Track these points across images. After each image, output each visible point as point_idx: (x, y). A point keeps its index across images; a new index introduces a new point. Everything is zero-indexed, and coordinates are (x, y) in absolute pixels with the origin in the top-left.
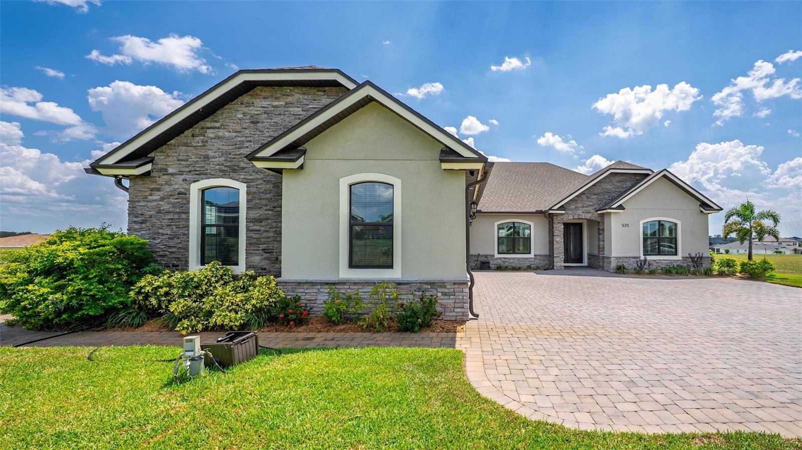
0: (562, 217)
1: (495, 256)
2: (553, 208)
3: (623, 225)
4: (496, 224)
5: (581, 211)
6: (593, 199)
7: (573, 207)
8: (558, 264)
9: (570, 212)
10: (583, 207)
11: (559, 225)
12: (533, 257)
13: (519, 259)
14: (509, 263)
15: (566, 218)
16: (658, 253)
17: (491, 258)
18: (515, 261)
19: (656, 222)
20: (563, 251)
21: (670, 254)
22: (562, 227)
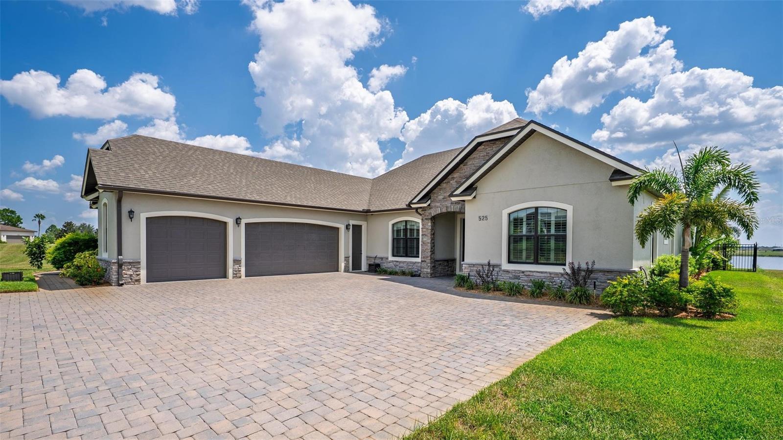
0: (429, 211)
1: (389, 259)
2: (413, 202)
3: (479, 217)
4: (391, 223)
7: (440, 197)
8: (425, 270)
9: (438, 204)
11: (427, 221)
12: (420, 261)
13: (408, 262)
14: (400, 267)
15: (434, 212)
16: (534, 261)
17: (384, 261)
18: (404, 265)
19: (533, 210)
20: (430, 254)
21: (555, 262)
22: (430, 224)
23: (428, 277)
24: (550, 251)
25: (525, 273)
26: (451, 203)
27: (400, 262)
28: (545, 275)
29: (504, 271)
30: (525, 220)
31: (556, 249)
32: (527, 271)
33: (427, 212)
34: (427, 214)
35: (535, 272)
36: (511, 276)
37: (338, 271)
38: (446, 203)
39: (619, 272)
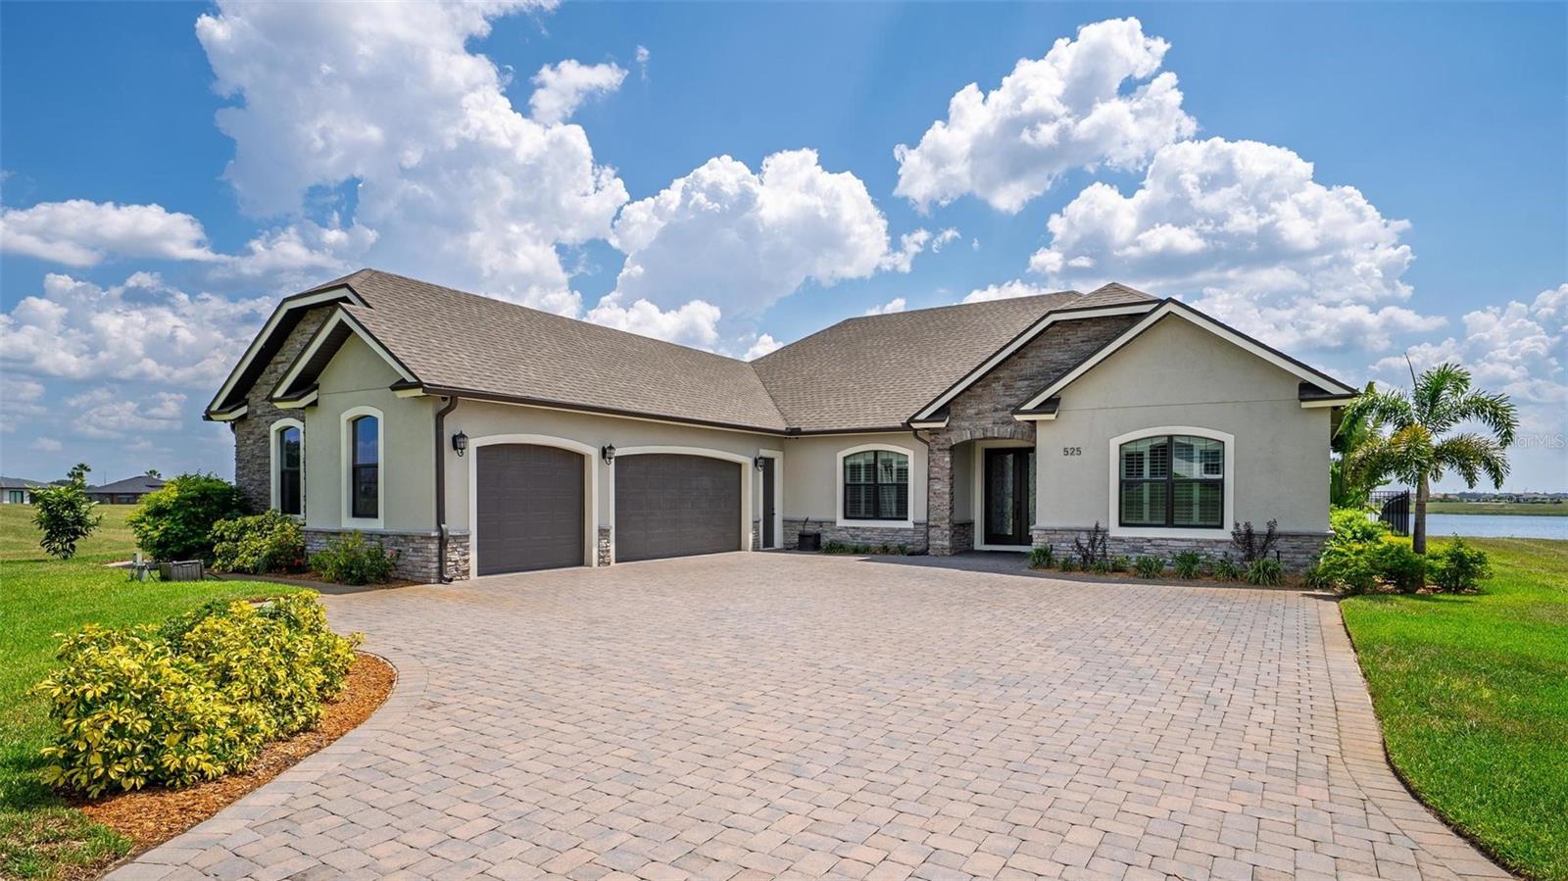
0: (946, 436)
1: (838, 525)
2: (917, 418)
3: (1065, 450)
4: (841, 455)
5: (991, 420)
6: (1019, 389)
7: (971, 411)
8: (933, 542)
9: (967, 424)
10: (996, 410)
11: (940, 454)
12: (912, 526)
13: (882, 529)
14: (863, 539)
15: (955, 438)
16: (1167, 520)
17: (826, 527)
18: (875, 535)
19: (1164, 440)
20: (948, 513)
21: (1203, 523)
22: (947, 459)
23: (944, 555)
24: (1192, 505)
25: (1153, 542)
26: (994, 423)
27: (864, 530)
28: (1189, 544)
29: (1114, 539)
30: (1147, 455)
31: (1203, 503)
32: (1156, 539)
33: (941, 439)
34: (942, 441)
35: (1170, 539)
36: (1127, 547)
37: (739, 549)
38: (983, 422)
39: (1311, 536)
